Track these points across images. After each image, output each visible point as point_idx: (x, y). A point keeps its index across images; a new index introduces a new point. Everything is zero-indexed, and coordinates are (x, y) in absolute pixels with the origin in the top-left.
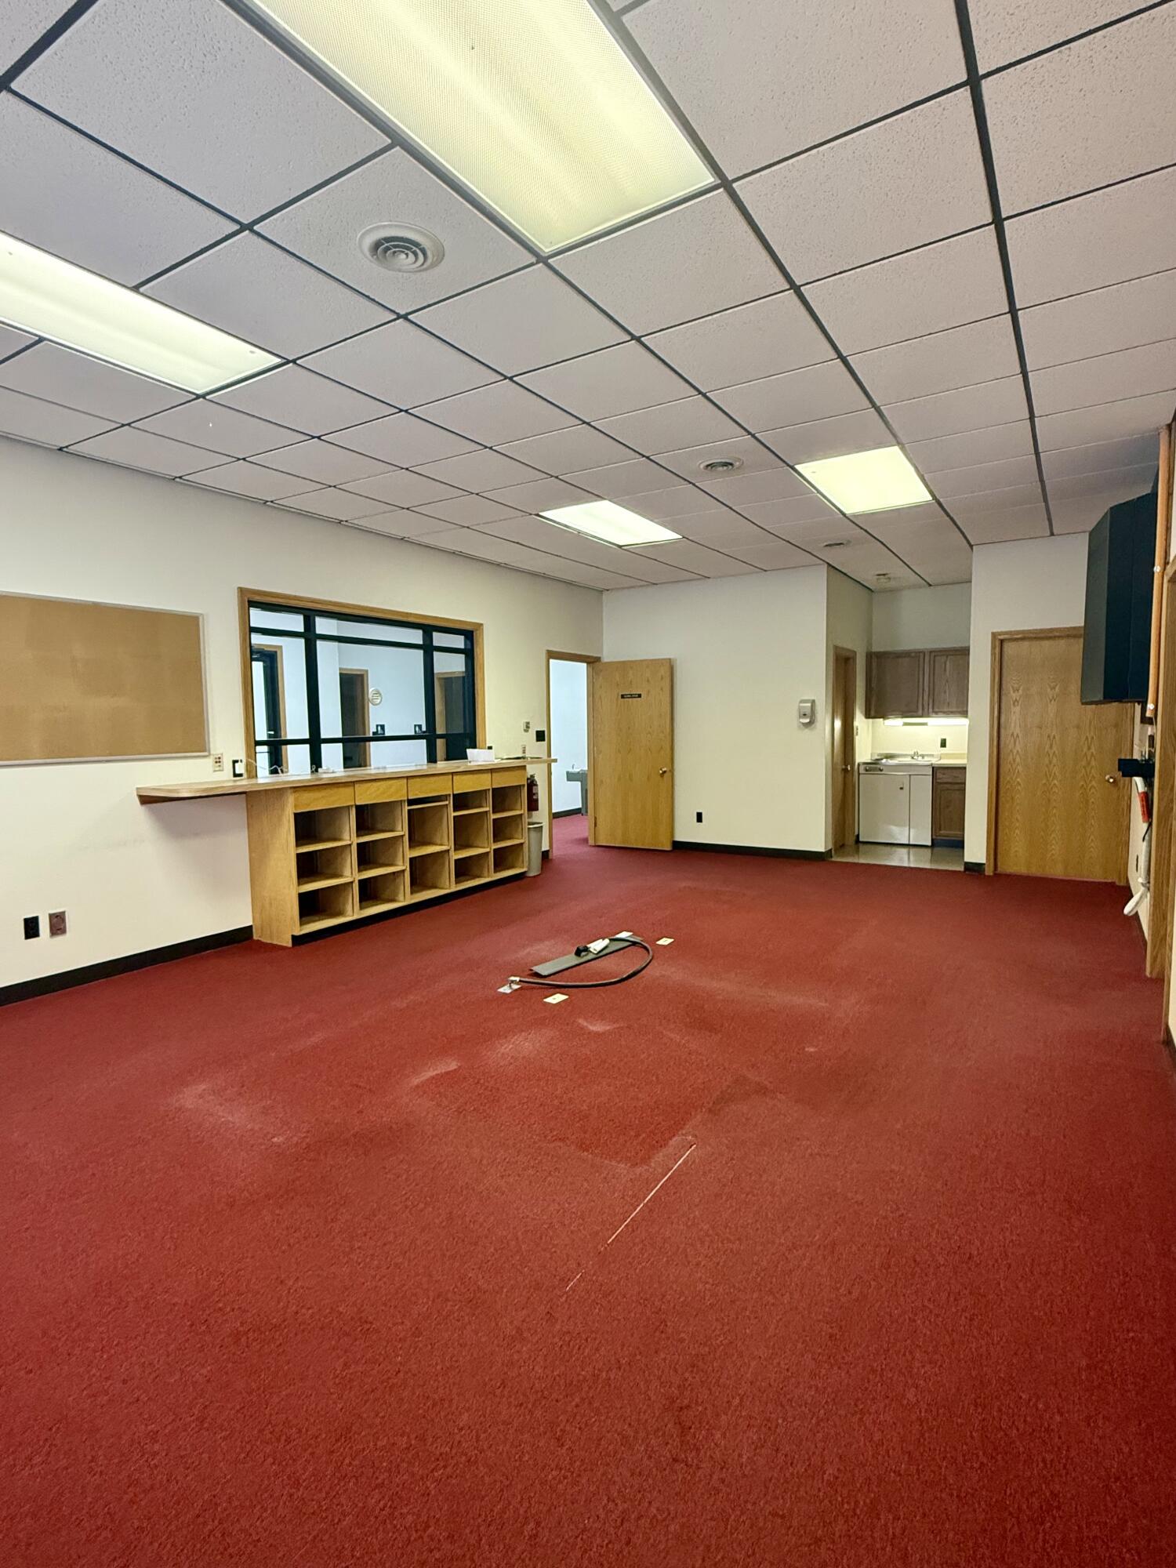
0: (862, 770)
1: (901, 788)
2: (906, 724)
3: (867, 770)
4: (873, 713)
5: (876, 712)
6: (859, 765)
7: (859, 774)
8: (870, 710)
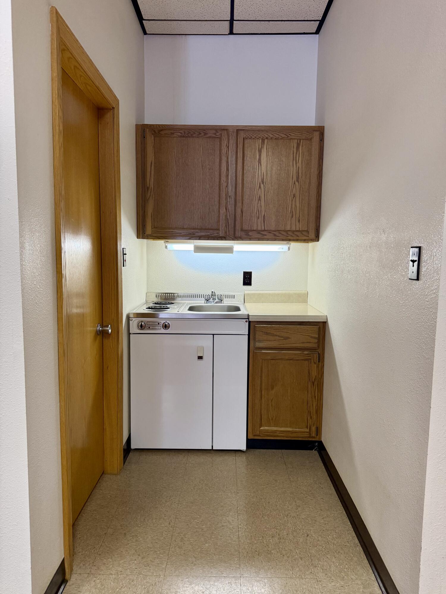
0: (134, 329)
1: (200, 358)
2: (198, 249)
3: (141, 327)
4: (149, 230)
5: (154, 227)
6: (128, 317)
7: (129, 334)
8: (144, 226)
